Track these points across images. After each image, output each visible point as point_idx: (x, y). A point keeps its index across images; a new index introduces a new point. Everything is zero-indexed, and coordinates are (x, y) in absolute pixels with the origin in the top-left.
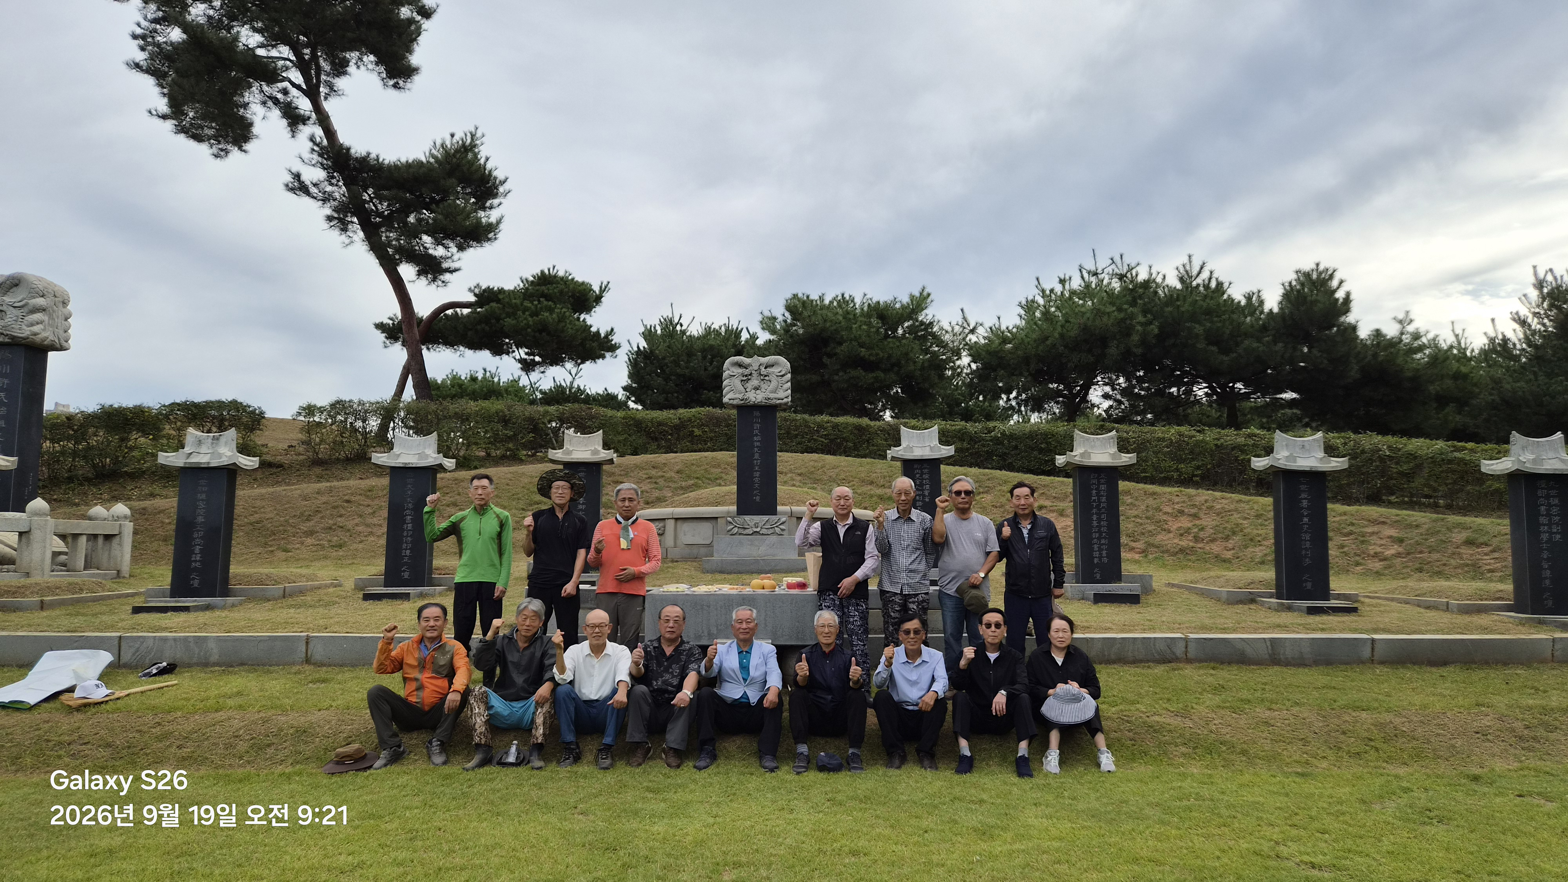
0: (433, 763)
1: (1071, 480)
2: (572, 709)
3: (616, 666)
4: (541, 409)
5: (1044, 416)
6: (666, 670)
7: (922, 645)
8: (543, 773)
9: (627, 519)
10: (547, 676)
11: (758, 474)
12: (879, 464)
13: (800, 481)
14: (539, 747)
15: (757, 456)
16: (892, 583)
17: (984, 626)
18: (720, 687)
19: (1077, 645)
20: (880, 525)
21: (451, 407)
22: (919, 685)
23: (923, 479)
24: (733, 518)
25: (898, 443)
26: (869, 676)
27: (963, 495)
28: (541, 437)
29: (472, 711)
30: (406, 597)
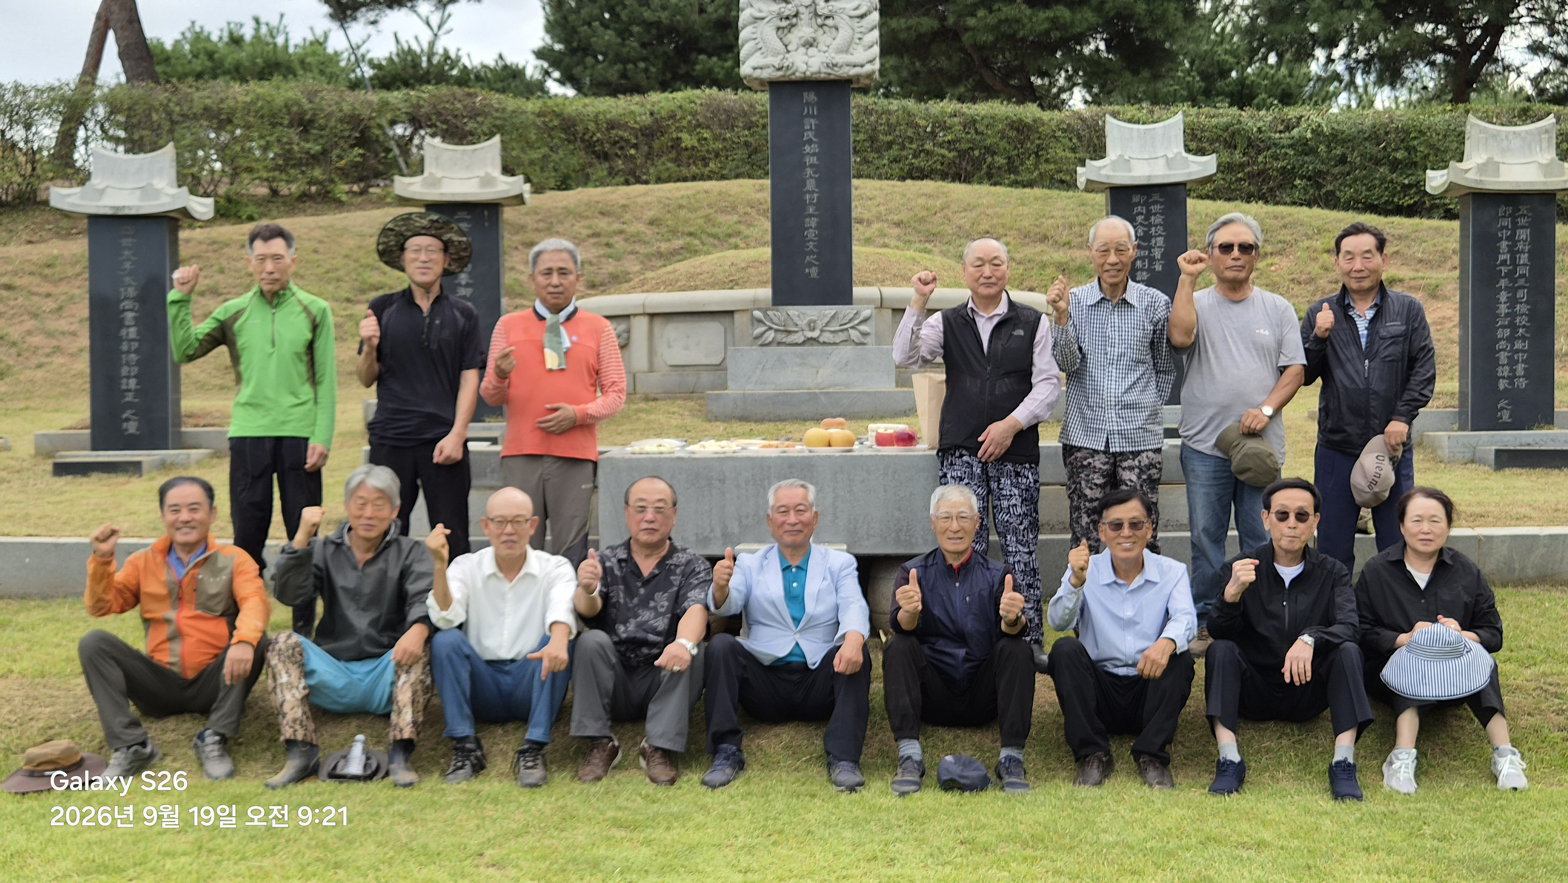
0: (209, 776)
1: (1456, 224)
2: (465, 676)
3: (546, 595)
4: (374, 97)
5: (1403, 94)
6: (644, 603)
7: (1146, 551)
8: (415, 793)
9: (556, 309)
10: (414, 613)
11: (813, 222)
12: (1060, 199)
13: (899, 238)
14: (406, 747)
15: (811, 185)
16: (1088, 430)
17: (1273, 517)
18: (748, 635)
19: (1458, 547)
20: (1061, 316)
21: (197, 95)
22: (1138, 627)
23: (1150, 226)
24: (764, 311)
25: (1099, 151)
26: (1039, 611)
27: (1236, 252)
28: (377, 155)
29: (274, 678)
30: (135, 468)
